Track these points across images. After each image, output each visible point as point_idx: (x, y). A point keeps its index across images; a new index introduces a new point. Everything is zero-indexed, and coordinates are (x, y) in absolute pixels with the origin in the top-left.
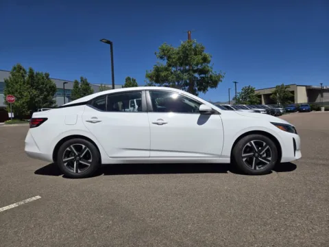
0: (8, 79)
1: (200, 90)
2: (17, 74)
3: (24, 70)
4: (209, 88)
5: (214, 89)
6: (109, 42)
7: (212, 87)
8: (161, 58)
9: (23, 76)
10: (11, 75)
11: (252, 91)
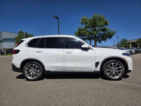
0: (17, 37)
1: (103, 40)
2: (20, 35)
3: (23, 33)
4: (107, 39)
5: (110, 39)
6: (57, 18)
7: (109, 38)
8: (82, 24)
9: (23, 36)
10: (18, 35)
11: (126, 41)
